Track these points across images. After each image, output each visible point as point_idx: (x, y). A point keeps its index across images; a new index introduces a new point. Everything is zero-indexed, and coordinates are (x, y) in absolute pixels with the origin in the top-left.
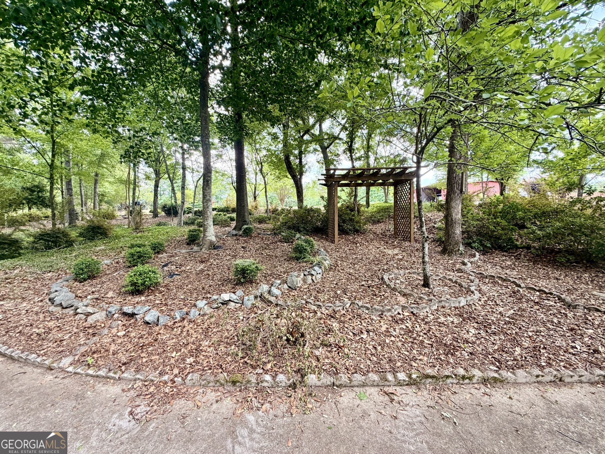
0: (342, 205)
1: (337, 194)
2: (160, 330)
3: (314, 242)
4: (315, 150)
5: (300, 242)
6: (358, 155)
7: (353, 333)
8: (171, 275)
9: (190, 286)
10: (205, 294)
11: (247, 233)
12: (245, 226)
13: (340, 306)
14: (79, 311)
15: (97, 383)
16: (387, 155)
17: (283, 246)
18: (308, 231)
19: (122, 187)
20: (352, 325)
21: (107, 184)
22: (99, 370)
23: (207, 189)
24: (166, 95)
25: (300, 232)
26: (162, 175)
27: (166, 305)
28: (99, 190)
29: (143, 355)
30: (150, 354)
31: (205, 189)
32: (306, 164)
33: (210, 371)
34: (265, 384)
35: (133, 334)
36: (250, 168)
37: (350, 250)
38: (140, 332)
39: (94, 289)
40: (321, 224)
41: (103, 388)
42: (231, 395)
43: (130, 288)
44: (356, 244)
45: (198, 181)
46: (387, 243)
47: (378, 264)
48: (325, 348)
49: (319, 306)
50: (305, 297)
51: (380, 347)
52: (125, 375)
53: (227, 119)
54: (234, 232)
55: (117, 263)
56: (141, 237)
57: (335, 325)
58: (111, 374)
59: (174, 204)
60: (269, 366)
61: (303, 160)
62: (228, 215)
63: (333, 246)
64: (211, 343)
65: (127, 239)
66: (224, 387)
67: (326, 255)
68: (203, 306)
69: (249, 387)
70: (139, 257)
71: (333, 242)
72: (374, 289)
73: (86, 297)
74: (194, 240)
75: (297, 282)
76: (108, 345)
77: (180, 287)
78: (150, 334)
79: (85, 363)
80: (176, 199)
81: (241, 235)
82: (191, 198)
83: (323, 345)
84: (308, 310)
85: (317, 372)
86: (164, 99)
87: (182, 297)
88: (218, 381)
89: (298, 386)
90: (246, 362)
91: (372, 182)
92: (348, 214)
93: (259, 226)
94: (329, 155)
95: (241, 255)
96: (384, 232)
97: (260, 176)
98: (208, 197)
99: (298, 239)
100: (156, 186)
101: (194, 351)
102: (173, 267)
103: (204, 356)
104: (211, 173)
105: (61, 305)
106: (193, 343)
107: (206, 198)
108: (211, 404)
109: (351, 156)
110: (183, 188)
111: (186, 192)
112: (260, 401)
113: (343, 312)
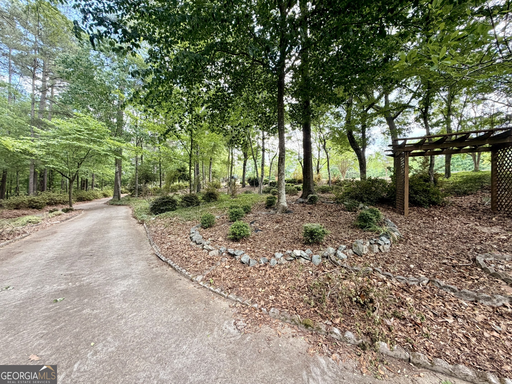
0: (414, 175)
1: (408, 164)
2: (251, 269)
3: (380, 213)
4: (381, 122)
5: (363, 211)
6: (434, 121)
7: (434, 314)
8: (256, 230)
9: (269, 240)
10: (281, 247)
11: (312, 201)
12: (311, 195)
13: (415, 281)
14: (204, 247)
15: (215, 297)
16: (478, 115)
17: (346, 214)
18: (372, 201)
19: (225, 166)
20: (431, 304)
21: (216, 165)
22: (216, 288)
23: (282, 165)
24: (254, 98)
25: (363, 202)
26: (248, 156)
27: (254, 252)
28: (213, 169)
29: (241, 285)
30: (245, 286)
31: (280, 166)
32: (370, 137)
33: (287, 310)
34: (334, 336)
35: (234, 269)
36: (315, 145)
37: (424, 223)
38: (238, 268)
39: (211, 234)
40: (387, 195)
41: (218, 301)
42: (304, 335)
43: (232, 236)
44: (433, 217)
45: (273, 159)
46: (480, 218)
47: (467, 242)
48: (398, 321)
49: (388, 277)
50: (372, 265)
51: (475, 339)
52: (230, 296)
53: (298, 107)
54: (301, 200)
55: (223, 218)
56: (235, 201)
57: (409, 300)
58: (223, 293)
59: (256, 177)
60: (337, 321)
61: (366, 134)
62: (295, 186)
63: (402, 217)
64: (287, 288)
65: (227, 202)
66: (298, 327)
67: (394, 227)
68: (279, 257)
69: (319, 334)
70: (236, 215)
71: (402, 213)
72: (462, 270)
73: (208, 239)
74: (271, 205)
75: (363, 249)
76: (220, 273)
77: (262, 240)
78: (245, 271)
79: (209, 281)
80: (257, 174)
81: (306, 203)
82: (267, 172)
83: (394, 315)
84: (376, 278)
85: (389, 342)
86: (253, 101)
87: (264, 248)
88: (293, 320)
89: (368, 348)
90: (316, 311)
91: (456, 148)
92: (421, 185)
93: (322, 195)
94: (396, 125)
95: (308, 219)
96: (474, 206)
97: (323, 152)
98: (282, 172)
99: (361, 209)
100: (245, 165)
101: (274, 291)
102: (258, 225)
103: (282, 297)
104: (284, 152)
105: (195, 242)
106: (274, 285)
107: (280, 173)
108: (289, 337)
109: (426, 123)
110: (263, 165)
111: (265, 168)
112: (330, 349)
113: (418, 288)
